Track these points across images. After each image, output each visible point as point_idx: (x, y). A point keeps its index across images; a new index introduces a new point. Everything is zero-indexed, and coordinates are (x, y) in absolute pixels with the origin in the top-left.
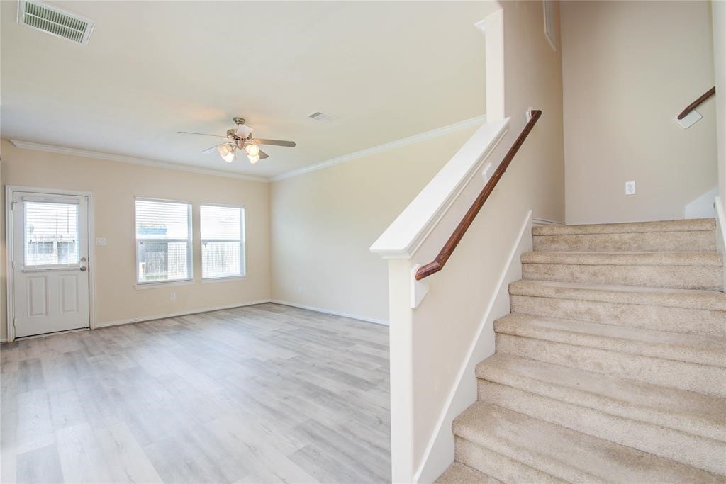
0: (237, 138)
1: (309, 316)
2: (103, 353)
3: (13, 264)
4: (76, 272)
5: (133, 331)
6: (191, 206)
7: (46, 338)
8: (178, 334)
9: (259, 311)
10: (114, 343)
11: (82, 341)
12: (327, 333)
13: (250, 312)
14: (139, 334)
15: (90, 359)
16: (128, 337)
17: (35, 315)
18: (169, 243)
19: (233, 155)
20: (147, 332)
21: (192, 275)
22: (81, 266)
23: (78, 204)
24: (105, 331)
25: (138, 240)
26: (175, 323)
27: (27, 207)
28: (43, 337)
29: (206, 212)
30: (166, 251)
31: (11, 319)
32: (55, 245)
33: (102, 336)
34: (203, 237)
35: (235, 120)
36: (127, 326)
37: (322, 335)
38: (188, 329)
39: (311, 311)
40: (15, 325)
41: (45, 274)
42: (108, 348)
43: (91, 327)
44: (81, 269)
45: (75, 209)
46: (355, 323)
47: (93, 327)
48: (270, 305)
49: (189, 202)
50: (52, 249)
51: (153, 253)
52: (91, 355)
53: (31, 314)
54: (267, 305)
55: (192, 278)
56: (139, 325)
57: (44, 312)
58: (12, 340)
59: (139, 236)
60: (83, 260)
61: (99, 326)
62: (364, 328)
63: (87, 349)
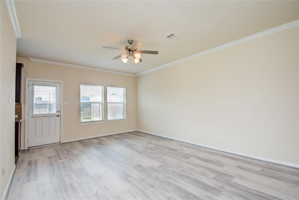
0: (130, 50)
1: (158, 139)
2: (66, 158)
3: (28, 114)
4: (55, 117)
5: (78, 145)
6: (103, 87)
7: (41, 148)
8: (99, 147)
9: (133, 136)
10: (71, 151)
11: (56, 150)
12: (171, 149)
13: (129, 136)
14: (82, 147)
15: (60, 161)
16: (77, 148)
17: (37, 137)
18: (91, 104)
19: (127, 59)
20: (85, 146)
21: (104, 118)
22: (57, 115)
23: (56, 86)
24: (67, 144)
25: (82, 103)
26: (96, 141)
27: (35, 88)
28: (40, 148)
29: (110, 90)
30: (90, 107)
31: (27, 139)
32: (48, 105)
33: (65, 147)
34: (108, 101)
35: (129, 41)
36: (76, 142)
37: (169, 151)
38: (103, 145)
39: (157, 136)
40: (29, 142)
41: (42, 118)
42: (68, 154)
43: (61, 142)
44: (57, 116)
45: (55, 89)
46: (182, 143)
47: (62, 142)
48: (137, 133)
49: (103, 85)
50: (47, 107)
51: (85, 109)
52: (60, 159)
53: (35, 136)
54: (135, 133)
55: (104, 120)
56: (81, 142)
57: (41, 135)
58: (27, 149)
59: (81, 101)
60: (58, 112)
61: (64, 142)
62: (189, 147)
63: (58, 154)
